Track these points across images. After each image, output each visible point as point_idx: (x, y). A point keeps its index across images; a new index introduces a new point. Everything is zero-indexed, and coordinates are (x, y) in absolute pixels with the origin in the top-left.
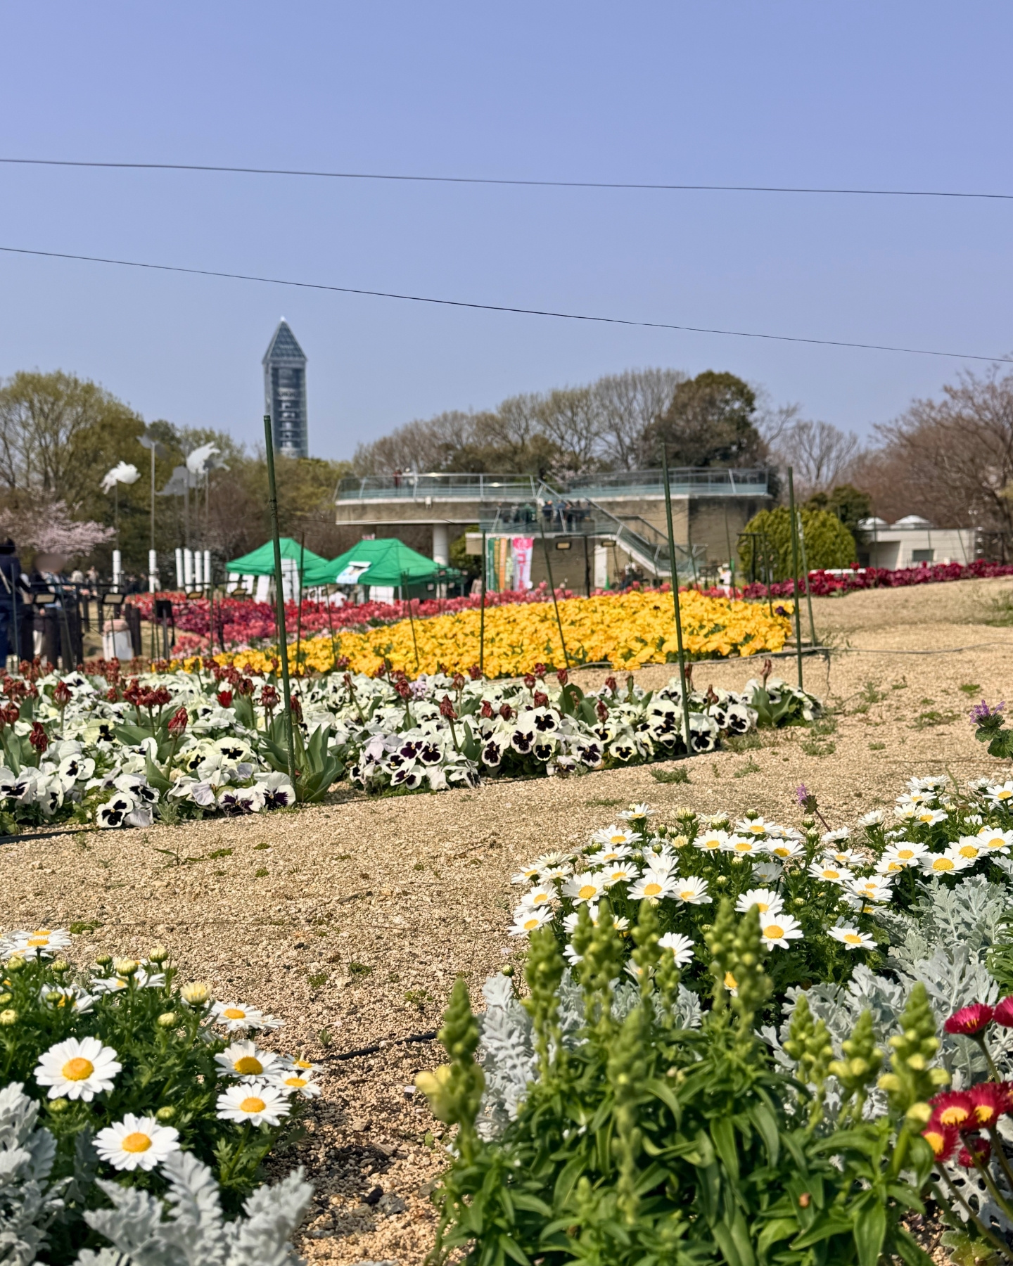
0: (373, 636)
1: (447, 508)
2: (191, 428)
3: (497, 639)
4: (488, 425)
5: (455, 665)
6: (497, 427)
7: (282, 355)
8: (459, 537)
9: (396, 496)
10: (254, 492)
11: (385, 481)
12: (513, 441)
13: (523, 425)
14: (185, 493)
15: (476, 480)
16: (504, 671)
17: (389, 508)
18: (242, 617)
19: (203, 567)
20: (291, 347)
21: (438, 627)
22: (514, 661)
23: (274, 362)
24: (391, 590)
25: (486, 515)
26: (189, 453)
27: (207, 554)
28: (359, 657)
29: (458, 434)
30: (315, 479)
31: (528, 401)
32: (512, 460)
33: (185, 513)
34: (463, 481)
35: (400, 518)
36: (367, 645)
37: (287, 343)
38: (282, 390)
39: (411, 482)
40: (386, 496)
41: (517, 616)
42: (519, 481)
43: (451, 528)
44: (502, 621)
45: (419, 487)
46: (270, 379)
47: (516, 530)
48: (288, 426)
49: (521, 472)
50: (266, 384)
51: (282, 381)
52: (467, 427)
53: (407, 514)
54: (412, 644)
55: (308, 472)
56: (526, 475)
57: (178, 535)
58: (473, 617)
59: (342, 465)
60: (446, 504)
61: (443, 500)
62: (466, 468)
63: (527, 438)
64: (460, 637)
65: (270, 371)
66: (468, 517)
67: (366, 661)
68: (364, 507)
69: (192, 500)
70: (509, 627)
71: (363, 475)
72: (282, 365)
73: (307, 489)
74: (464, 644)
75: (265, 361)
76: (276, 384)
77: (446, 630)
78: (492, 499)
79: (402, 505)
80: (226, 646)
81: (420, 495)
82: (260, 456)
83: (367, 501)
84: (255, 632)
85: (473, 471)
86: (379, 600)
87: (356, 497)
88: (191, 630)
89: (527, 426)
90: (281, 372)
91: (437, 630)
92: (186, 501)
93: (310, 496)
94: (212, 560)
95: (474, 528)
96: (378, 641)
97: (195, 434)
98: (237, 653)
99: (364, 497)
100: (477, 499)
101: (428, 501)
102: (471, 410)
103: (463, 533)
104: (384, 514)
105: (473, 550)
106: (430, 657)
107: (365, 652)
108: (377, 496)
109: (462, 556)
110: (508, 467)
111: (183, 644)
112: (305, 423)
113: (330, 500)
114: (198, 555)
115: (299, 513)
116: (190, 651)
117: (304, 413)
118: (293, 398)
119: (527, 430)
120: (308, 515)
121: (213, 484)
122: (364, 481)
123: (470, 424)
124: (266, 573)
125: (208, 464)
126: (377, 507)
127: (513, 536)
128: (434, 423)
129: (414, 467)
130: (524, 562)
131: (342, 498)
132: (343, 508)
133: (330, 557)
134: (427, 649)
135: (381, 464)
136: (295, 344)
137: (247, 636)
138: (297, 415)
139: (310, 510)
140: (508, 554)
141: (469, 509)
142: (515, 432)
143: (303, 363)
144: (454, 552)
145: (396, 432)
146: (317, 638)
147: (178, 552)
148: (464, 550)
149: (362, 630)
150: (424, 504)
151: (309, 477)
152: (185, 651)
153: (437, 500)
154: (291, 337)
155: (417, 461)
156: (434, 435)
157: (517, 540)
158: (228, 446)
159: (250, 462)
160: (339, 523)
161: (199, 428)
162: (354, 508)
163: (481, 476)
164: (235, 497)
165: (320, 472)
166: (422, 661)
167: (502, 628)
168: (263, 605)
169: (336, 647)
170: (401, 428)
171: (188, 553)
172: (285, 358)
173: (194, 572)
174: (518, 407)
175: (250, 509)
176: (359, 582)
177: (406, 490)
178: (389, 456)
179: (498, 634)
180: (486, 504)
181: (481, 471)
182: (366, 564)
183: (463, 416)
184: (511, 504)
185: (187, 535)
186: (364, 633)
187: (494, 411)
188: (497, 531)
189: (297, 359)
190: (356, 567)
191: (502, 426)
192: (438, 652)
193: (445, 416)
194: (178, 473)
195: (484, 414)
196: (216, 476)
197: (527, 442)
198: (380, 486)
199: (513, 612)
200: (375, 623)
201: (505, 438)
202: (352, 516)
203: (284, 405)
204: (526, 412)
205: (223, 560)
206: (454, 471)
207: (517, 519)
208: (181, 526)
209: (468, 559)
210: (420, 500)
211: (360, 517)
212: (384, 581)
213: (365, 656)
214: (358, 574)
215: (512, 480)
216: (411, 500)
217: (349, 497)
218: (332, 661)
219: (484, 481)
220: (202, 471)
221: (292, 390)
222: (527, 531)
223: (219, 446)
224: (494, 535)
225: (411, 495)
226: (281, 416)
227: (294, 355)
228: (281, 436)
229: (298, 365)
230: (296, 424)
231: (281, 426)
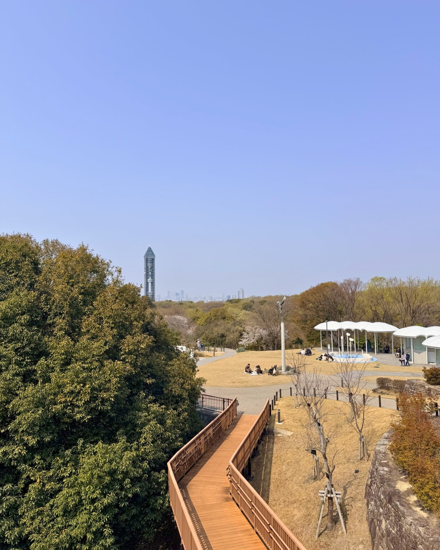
7: (149, 255)
23: (147, 257)
37: (150, 252)
38: (149, 264)
46: (145, 261)
48: (150, 273)
65: (146, 259)
76: (147, 262)
90: (148, 259)
117: (154, 270)
118: (151, 266)
136: (152, 252)
143: (154, 257)
154: (152, 250)
203: (149, 268)
221: (151, 264)
226: (148, 271)
227: (152, 255)
228: (148, 276)
229: (153, 258)
230: (152, 273)
231: (148, 273)
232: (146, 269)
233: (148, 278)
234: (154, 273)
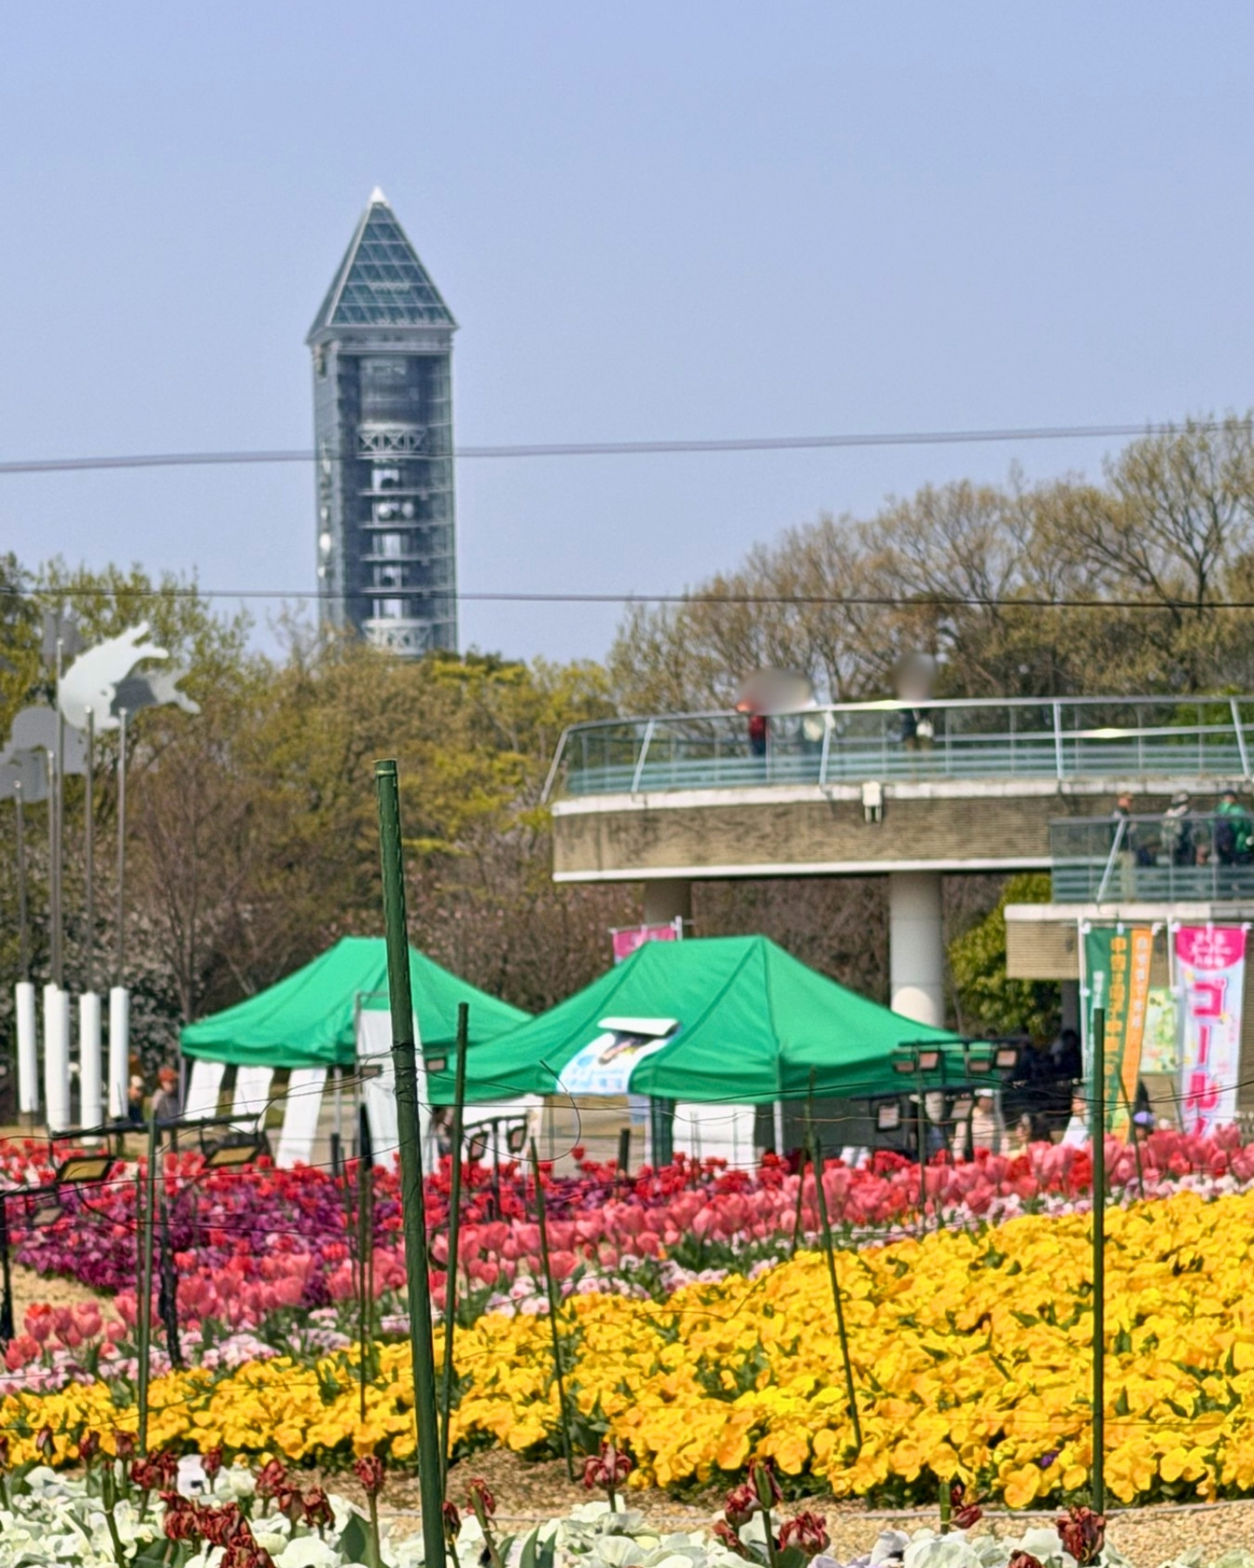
0: (691, 1315)
1: (934, 819)
2: (71, 567)
3: (1138, 1338)
4: (1076, 529)
5: (994, 1441)
6: (1108, 531)
7: (375, 313)
8: (981, 916)
9: (762, 780)
10: (278, 775)
11: (723, 732)
12: (1166, 580)
13: (1202, 526)
14: (50, 792)
15: (1041, 720)
16: (1169, 1475)
17: (738, 821)
18: (235, 1222)
19: (105, 1037)
20: (406, 285)
21: (922, 1284)
22: (1206, 1438)
23: (348, 338)
24: (745, 1117)
25: (1075, 840)
26: (68, 660)
27: (118, 996)
28: (648, 1399)
29: (972, 563)
30: (481, 724)
31: (1217, 440)
32: (1165, 647)
33: (46, 851)
34: (998, 721)
35: (773, 857)
36: (673, 1354)
37: (392, 273)
38: (374, 428)
39: (812, 731)
40: (727, 782)
41: (1206, 1248)
42: (1191, 718)
43: (952, 885)
44: (1150, 1268)
45: (839, 746)
46: (335, 393)
47: (1184, 895)
48: (392, 545)
49: (1195, 687)
50: (320, 411)
51: (370, 399)
52: (1001, 533)
53: (798, 845)
54: (832, 1348)
55: (458, 702)
56: (1216, 697)
57: (23, 931)
58: (1049, 1245)
59: (573, 677)
60: (933, 803)
61: (924, 790)
62: (1002, 675)
63: (1217, 569)
64: (1005, 1324)
65: (334, 367)
66: (1012, 848)
67: (674, 1413)
68: (649, 820)
69: (70, 806)
70: (1178, 1290)
71: (647, 710)
72: (374, 345)
73: (454, 761)
74: (1022, 1358)
75: (317, 335)
76: (351, 409)
77: (952, 1298)
78: (1097, 785)
79: (782, 812)
80: (189, 1338)
81: (842, 777)
82: (298, 653)
83: (658, 801)
84: (286, 1289)
85: (1026, 690)
86: (706, 1152)
87: (625, 787)
88: (64, 1271)
89: (1216, 525)
90: (368, 366)
91: (922, 1296)
92: (54, 815)
93: (465, 785)
94: (134, 1010)
95: (1034, 885)
96: (716, 1335)
97: (87, 590)
98: (224, 1370)
99: (646, 787)
100: (1046, 787)
101: (871, 795)
102: (1016, 474)
103: (995, 904)
104: (719, 844)
105: (1026, 965)
106: (899, 1405)
107: (670, 1382)
108: (695, 784)
109: (994, 982)
110: (1153, 671)
111: (41, 1334)
112: (446, 535)
113: (531, 797)
114: (88, 1002)
115: (426, 844)
116: (61, 1358)
117: (447, 501)
118: (407, 454)
119: (1215, 540)
120: (456, 848)
121: (142, 751)
122: (649, 731)
123: (1013, 525)
124: (315, 1059)
125: (131, 692)
126: (696, 822)
127: (1176, 914)
128: (888, 527)
129: (821, 675)
130: (1216, 1010)
131: (576, 791)
132: (576, 823)
133: (536, 1005)
134: (886, 1371)
135: (708, 670)
136: (417, 273)
137: (257, 1305)
138: (422, 510)
139: (465, 832)
140: (1159, 978)
141: (1016, 820)
142: (1173, 548)
143: (445, 336)
144: (962, 969)
145: (759, 559)
146: (499, 1316)
147: (24, 991)
148: (1000, 959)
149: (654, 1285)
150: (858, 805)
151: (459, 720)
152: (47, 1360)
153: (902, 791)
154: (406, 252)
155: (831, 658)
156: (889, 565)
157: (1189, 932)
158: (193, 623)
159: (263, 673)
160: (559, 877)
161: (97, 568)
162: (614, 824)
163: (1056, 703)
164: (211, 792)
165: (501, 703)
166: (870, 1423)
167: (1152, 1296)
168: (304, 1175)
169: (564, 1355)
170: (775, 546)
171: (54, 996)
172: (384, 323)
173: (74, 1056)
174: (1183, 461)
175: (264, 833)
176: (633, 1086)
177: (795, 760)
178: (736, 644)
179: (1140, 1320)
180: (1075, 803)
181: (1055, 686)
182: (659, 1026)
183: (990, 500)
184: (1165, 801)
185: (54, 927)
186: (663, 1298)
187: (1098, 480)
188: (1115, 898)
189: (423, 323)
190: (623, 1035)
191: (1127, 531)
192: (928, 1387)
193: (927, 503)
194: (27, 726)
195: (1063, 490)
196: (151, 726)
197: (1218, 581)
198: (704, 746)
199: (1189, 1231)
200: (698, 1257)
201: (1138, 568)
202: (608, 854)
203: (378, 476)
204: (1213, 478)
205: (169, 1007)
206: (960, 692)
207: (1184, 853)
208: (32, 897)
209: (1010, 995)
210: (844, 793)
211: (635, 855)
212: (723, 1086)
213: (668, 1398)
214: (630, 1059)
215: (1166, 715)
216: (815, 794)
217: (599, 789)
218: (553, 1410)
219: (1067, 722)
220: (105, 721)
221: (404, 428)
222: (1225, 892)
223: (165, 637)
224: (1107, 911)
225: (811, 777)
226: (367, 514)
227: (413, 313)
228: (368, 579)
229: (426, 347)
230: (417, 539)
231: (367, 547)
232: (349, 497)
233: (369, 614)
234: (448, 543)
